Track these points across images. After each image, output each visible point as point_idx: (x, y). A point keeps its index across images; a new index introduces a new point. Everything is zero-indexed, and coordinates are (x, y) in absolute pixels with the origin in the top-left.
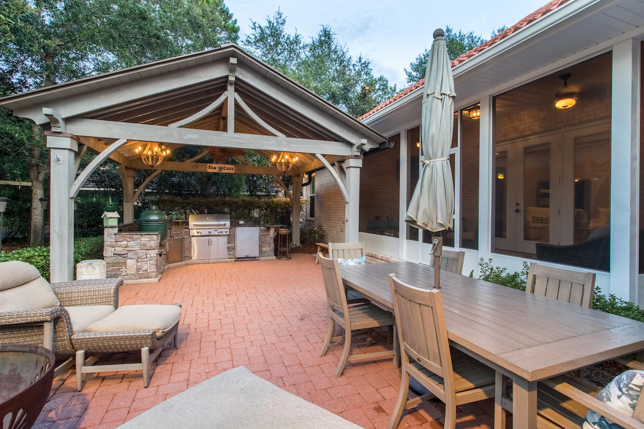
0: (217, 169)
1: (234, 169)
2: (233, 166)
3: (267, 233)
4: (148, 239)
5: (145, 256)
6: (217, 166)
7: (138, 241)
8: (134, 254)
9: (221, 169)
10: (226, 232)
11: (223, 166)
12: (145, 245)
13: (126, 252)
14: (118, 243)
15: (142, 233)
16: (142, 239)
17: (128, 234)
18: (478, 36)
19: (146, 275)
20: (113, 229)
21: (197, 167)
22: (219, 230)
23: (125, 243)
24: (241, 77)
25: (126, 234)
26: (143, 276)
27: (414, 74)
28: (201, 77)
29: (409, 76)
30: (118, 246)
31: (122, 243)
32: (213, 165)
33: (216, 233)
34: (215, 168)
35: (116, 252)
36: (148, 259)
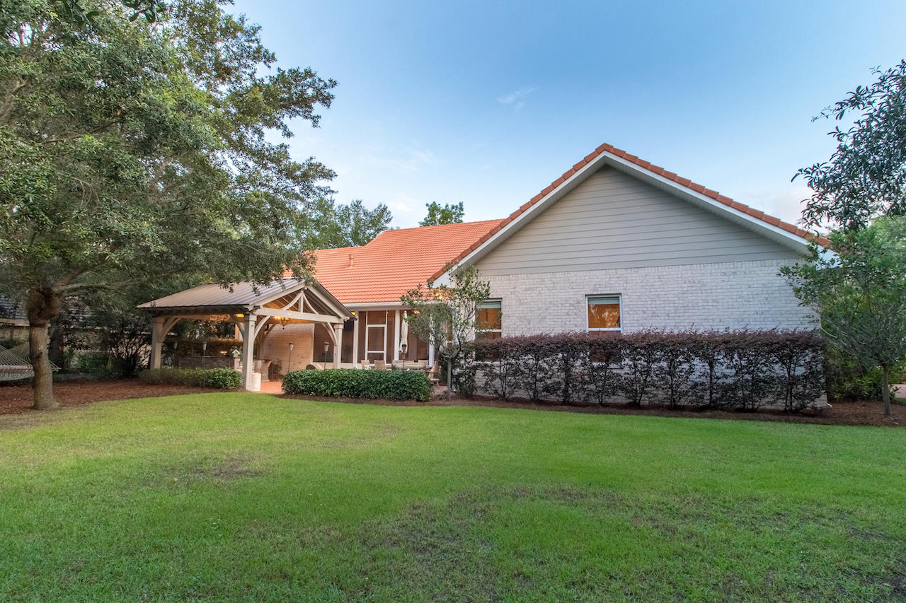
24: (309, 288)
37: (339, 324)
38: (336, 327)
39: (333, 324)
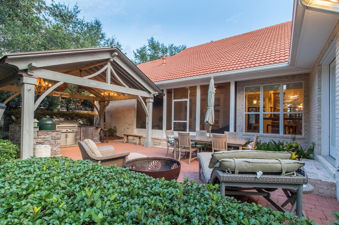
1: (69, 95)
3: (96, 130)
4: (56, 134)
5: (55, 143)
7: (51, 135)
8: (48, 142)
9: (61, 95)
10: (76, 130)
11: (63, 93)
12: (55, 137)
13: (44, 141)
14: (39, 136)
15: (53, 131)
16: (53, 134)
17: (45, 131)
18: (165, 46)
19: (55, 153)
20: (36, 128)
22: (72, 129)
23: (44, 136)
24: (115, 60)
25: (44, 131)
26: (53, 154)
27: (138, 54)
28: (100, 58)
29: (135, 55)
30: (39, 138)
31: (42, 136)
33: (71, 131)
35: (38, 142)
36: (56, 144)
37: (149, 98)
38: (147, 101)
39: (145, 99)
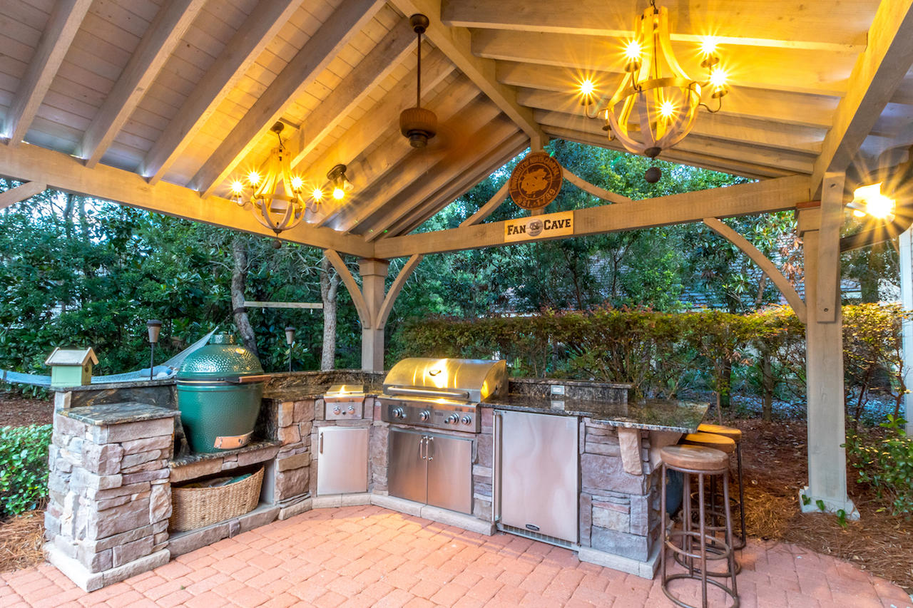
0: (528, 230)
2: (568, 215)
6: (527, 222)
9: (536, 227)
11: (543, 218)
21: (483, 234)
32: (518, 223)
34: (523, 229)
